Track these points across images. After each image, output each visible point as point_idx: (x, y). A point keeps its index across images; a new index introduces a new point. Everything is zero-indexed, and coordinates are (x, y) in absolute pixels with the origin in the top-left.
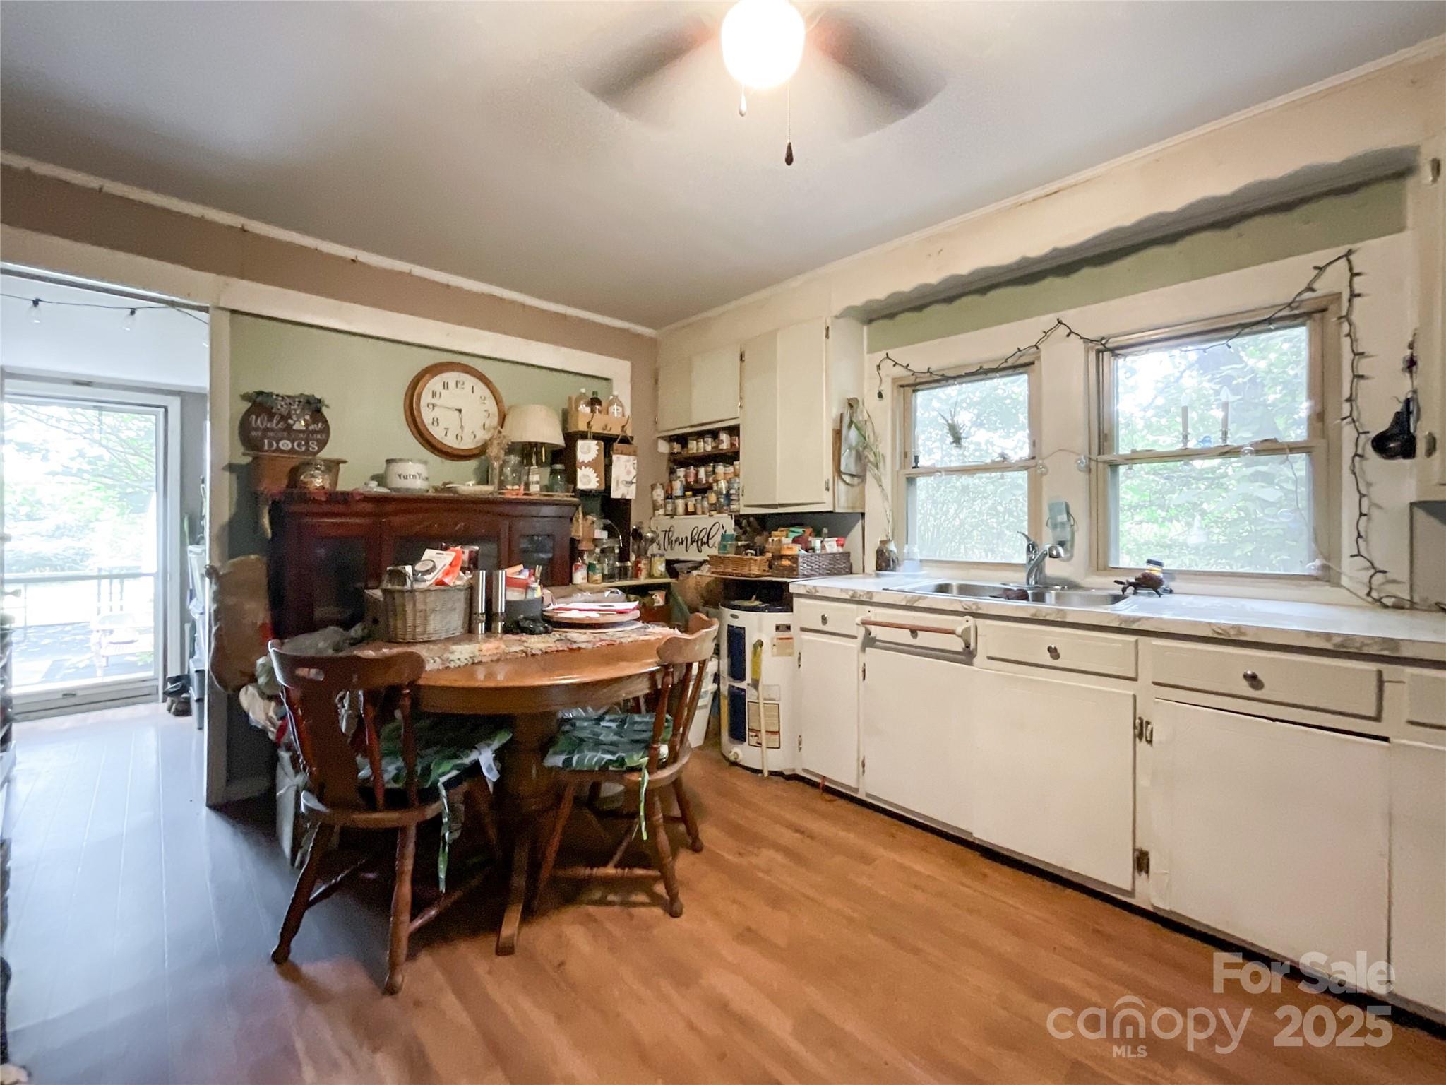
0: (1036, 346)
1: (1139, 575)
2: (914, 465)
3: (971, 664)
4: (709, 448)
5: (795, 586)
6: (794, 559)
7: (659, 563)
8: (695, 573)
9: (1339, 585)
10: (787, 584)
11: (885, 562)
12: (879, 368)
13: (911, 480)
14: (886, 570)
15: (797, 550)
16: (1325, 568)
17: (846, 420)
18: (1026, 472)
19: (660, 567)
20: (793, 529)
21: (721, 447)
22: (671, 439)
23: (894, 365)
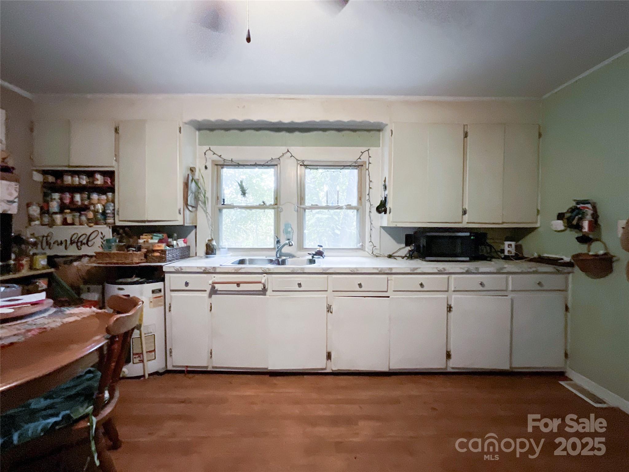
0: (279, 158)
1: (316, 251)
2: (223, 203)
3: (265, 295)
4: (84, 182)
5: (167, 266)
6: (163, 252)
7: (40, 259)
8: (75, 264)
9: (365, 251)
10: (161, 267)
11: (210, 250)
12: (205, 154)
13: (220, 210)
14: (211, 254)
15: (163, 246)
16: (362, 245)
17: (190, 178)
18: (273, 210)
19: (43, 262)
20: (155, 234)
21: (96, 182)
22: (45, 173)
23: (213, 154)
